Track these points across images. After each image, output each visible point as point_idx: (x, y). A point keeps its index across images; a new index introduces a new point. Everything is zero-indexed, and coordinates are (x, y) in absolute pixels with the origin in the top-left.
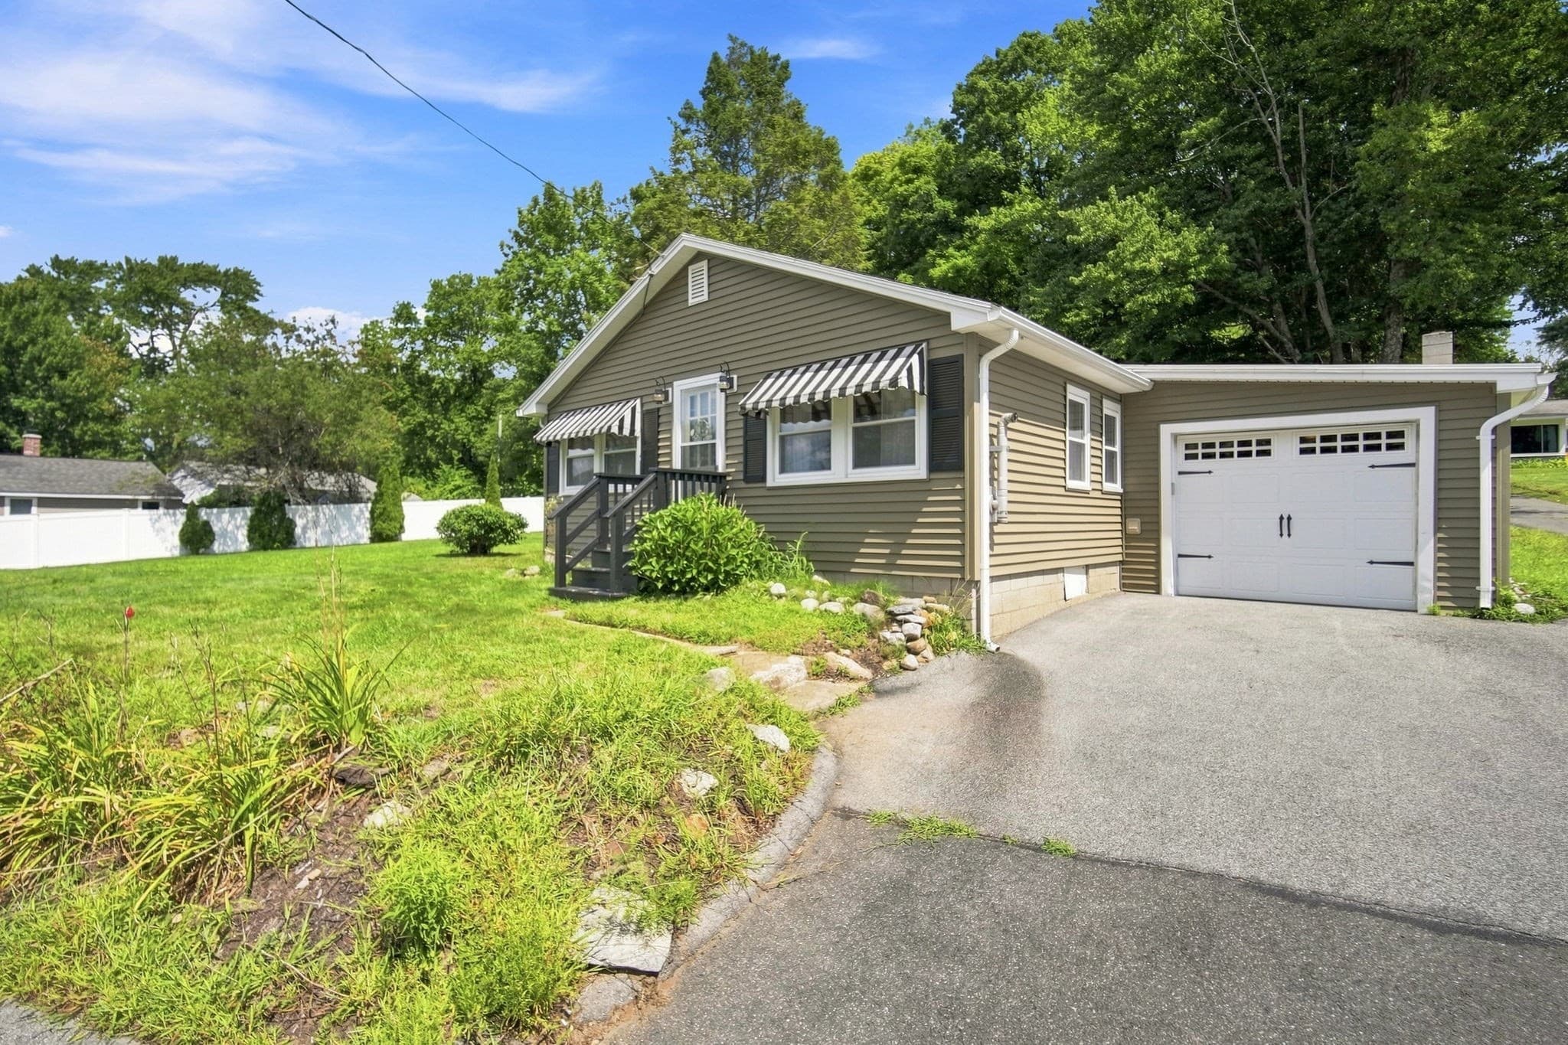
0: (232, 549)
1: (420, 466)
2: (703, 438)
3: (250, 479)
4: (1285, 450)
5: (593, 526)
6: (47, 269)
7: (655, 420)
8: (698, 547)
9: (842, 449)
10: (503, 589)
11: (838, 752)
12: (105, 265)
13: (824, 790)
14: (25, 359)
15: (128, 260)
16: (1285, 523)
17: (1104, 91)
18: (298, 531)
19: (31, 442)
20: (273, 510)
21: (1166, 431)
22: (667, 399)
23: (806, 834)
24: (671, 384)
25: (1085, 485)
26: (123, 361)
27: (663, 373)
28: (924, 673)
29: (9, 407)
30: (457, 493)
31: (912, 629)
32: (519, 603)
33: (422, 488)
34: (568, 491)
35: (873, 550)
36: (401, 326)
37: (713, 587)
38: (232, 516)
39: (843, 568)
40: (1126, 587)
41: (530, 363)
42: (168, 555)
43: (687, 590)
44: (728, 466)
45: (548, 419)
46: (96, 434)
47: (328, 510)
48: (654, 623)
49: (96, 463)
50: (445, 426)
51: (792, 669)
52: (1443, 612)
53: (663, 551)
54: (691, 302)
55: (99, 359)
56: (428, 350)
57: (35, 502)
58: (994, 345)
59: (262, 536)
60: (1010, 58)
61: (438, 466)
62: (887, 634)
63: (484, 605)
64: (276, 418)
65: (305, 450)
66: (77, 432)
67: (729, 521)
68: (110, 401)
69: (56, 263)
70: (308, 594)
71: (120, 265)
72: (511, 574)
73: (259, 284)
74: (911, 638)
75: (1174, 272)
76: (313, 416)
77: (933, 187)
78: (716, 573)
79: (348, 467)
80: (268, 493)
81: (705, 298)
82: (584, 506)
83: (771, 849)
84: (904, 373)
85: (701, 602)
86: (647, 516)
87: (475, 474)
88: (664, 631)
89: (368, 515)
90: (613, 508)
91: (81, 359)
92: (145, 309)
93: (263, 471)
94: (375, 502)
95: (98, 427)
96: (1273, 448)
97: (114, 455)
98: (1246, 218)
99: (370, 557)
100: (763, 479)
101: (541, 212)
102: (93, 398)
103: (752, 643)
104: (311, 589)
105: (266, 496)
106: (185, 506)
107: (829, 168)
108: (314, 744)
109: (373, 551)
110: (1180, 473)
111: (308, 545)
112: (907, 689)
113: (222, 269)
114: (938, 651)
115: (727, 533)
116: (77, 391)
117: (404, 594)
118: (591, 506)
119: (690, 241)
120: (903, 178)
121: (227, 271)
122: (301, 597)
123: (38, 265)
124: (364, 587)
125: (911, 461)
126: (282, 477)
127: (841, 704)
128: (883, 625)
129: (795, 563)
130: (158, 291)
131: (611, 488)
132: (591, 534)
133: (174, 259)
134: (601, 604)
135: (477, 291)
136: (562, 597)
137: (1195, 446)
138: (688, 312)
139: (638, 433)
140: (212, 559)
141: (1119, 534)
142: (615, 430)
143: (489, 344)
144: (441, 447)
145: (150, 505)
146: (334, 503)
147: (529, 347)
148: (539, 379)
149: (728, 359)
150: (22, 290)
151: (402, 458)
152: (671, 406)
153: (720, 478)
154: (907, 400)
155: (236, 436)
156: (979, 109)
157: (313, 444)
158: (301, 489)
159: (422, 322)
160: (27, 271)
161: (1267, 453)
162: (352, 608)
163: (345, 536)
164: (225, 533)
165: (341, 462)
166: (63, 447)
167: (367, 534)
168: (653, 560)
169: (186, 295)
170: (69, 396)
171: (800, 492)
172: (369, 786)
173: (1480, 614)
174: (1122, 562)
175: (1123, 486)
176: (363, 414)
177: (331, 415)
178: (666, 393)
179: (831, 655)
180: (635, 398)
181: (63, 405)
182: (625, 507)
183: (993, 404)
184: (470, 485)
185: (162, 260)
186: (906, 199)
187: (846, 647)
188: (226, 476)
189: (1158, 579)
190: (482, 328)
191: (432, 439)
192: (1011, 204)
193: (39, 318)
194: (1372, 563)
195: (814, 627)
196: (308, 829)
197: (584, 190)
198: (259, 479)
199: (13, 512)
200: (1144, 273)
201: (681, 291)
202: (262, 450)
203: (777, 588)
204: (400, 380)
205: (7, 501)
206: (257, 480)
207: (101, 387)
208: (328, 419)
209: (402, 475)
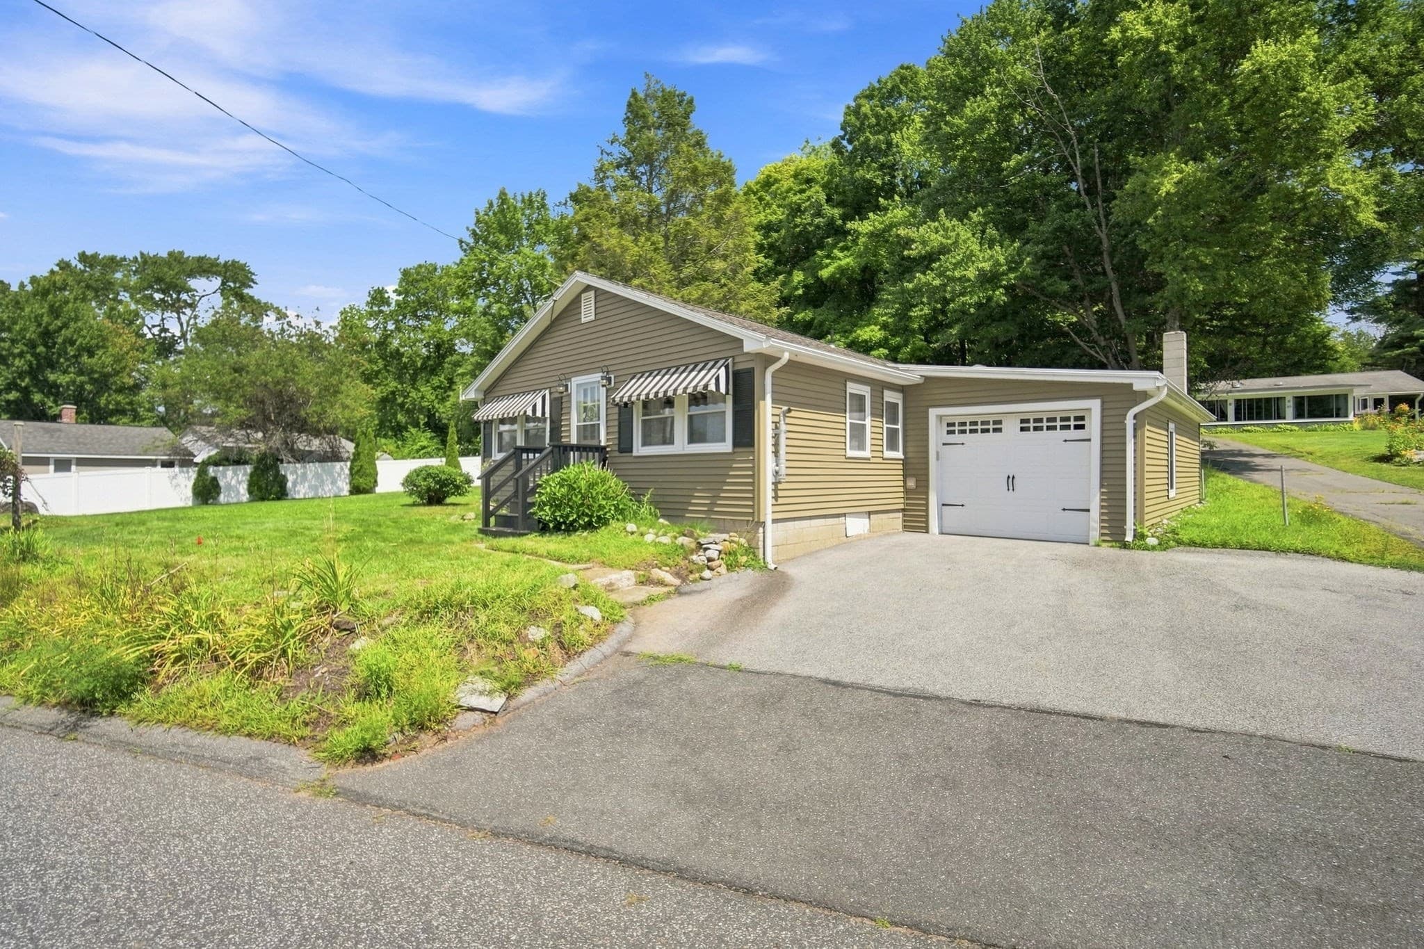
0: (235, 500)
1: (392, 429)
2: (591, 420)
3: (250, 442)
4: (1011, 427)
5: (511, 483)
6: (74, 263)
7: (559, 405)
8: (578, 499)
9: (681, 430)
10: (446, 529)
11: (637, 624)
12: (124, 259)
13: (619, 642)
14: (60, 340)
15: (142, 254)
16: (1011, 480)
17: (940, 128)
18: (289, 485)
19: (69, 410)
20: (267, 469)
21: (933, 413)
22: (567, 390)
23: (600, 662)
24: (570, 379)
25: (866, 454)
26: (140, 341)
27: (564, 372)
28: (715, 581)
29: (46, 380)
30: (422, 452)
31: (713, 553)
32: (456, 538)
33: (392, 448)
34: (498, 456)
35: (700, 501)
36: (376, 309)
37: (589, 526)
38: (235, 473)
39: (679, 513)
40: (906, 528)
41: (485, 342)
42: (182, 504)
43: (570, 528)
44: (608, 440)
45: (485, 402)
46: (118, 403)
47: (313, 468)
48: (542, 551)
49: (121, 429)
50: (413, 394)
51: (625, 579)
52: (1104, 545)
53: (556, 504)
54: (583, 321)
55: (121, 340)
56: (398, 329)
57: (74, 462)
58: (778, 359)
59: (260, 489)
60: (889, 85)
61: (406, 429)
62: (694, 557)
63: (429, 539)
64: (271, 392)
65: (296, 418)
66: (103, 401)
67: (604, 481)
68: (130, 376)
69: (83, 257)
70: (307, 532)
71: (136, 258)
72: (454, 519)
73: (253, 274)
74: (710, 560)
75: (989, 279)
76: (303, 389)
77: (823, 197)
78: (591, 516)
79: (332, 431)
80: (265, 453)
81: (593, 317)
82: (505, 468)
83: (574, 667)
84: (713, 381)
85: (579, 537)
86: (545, 477)
87: (438, 436)
88: (550, 556)
89: (347, 472)
90: (525, 468)
91: (105, 339)
92: (157, 296)
93: (260, 435)
94: (353, 461)
95: (120, 398)
96: (1003, 426)
97: (134, 421)
98: (1051, 233)
99: (352, 507)
100: (631, 451)
101: (495, 214)
102: (117, 373)
103: (603, 563)
104: (308, 529)
105: (263, 458)
106: (196, 464)
107: (724, 187)
108: (323, 609)
109: (351, 502)
110: (944, 444)
111: (297, 497)
112: (700, 592)
113: (222, 261)
114: (730, 568)
115: (600, 488)
116: (103, 367)
117: (376, 532)
118: (509, 468)
119: (581, 278)
120: (797, 188)
121: (226, 263)
122: (302, 534)
123: (66, 259)
124: (346, 528)
125: (723, 440)
126: (277, 439)
127: (651, 600)
128: (692, 552)
129: (644, 510)
130: (168, 280)
131: (524, 456)
132: (509, 490)
133: (182, 253)
134: (511, 539)
135: (440, 278)
136: (487, 535)
137: (953, 425)
138: (581, 327)
139: (547, 415)
140: (217, 508)
141: (902, 489)
142: (530, 413)
143: (451, 323)
144: (409, 412)
145: (168, 464)
146: (320, 461)
147: (485, 329)
148: (491, 356)
149: (607, 363)
150: (55, 283)
151: (376, 422)
152: (570, 395)
153: (602, 450)
154: (718, 398)
155: (238, 407)
156: (861, 130)
157: (303, 413)
158: (292, 450)
159: (393, 305)
160: (58, 265)
161: (999, 430)
162: (339, 541)
163: (328, 490)
164: (229, 487)
165: (325, 427)
166: (91, 414)
167: (345, 488)
168: (547, 508)
169: (193, 283)
170: (96, 372)
171: (655, 460)
172: (352, 631)
173: (1125, 546)
174: (903, 510)
175: (905, 453)
176: (343, 388)
177: (317, 389)
178: (566, 386)
179: (657, 570)
180: (545, 389)
181: (91, 379)
182: (529, 471)
183: (774, 401)
184: (434, 445)
185: (170, 254)
186: (799, 206)
187: (667, 565)
188: (230, 440)
189: (927, 522)
190: (443, 311)
191: (402, 405)
192: (886, 209)
193: (70, 305)
194: (1064, 510)
195: (648, 553)
196: (319, 651)
197: (530, 196)
198: (257, 441)
199: (56, 470)
200: (963, 279)
201: (575, 312)
202: (260, 418)
203: (631, 527)
204: (374, 355)
205: (52, 461)
206: (256, 443)
207: (123, 364)
208: (314, 391)
209: (375, 437)
